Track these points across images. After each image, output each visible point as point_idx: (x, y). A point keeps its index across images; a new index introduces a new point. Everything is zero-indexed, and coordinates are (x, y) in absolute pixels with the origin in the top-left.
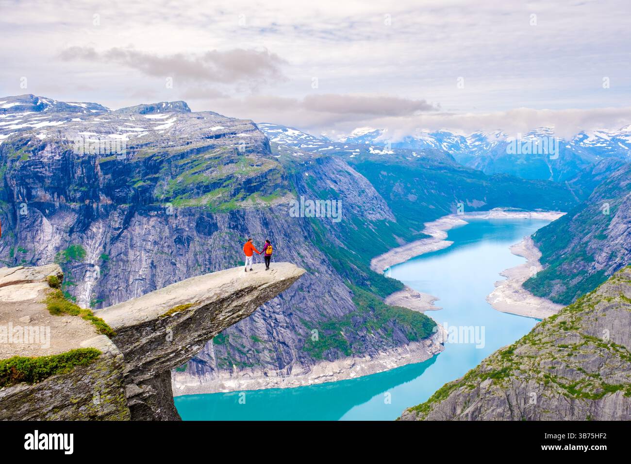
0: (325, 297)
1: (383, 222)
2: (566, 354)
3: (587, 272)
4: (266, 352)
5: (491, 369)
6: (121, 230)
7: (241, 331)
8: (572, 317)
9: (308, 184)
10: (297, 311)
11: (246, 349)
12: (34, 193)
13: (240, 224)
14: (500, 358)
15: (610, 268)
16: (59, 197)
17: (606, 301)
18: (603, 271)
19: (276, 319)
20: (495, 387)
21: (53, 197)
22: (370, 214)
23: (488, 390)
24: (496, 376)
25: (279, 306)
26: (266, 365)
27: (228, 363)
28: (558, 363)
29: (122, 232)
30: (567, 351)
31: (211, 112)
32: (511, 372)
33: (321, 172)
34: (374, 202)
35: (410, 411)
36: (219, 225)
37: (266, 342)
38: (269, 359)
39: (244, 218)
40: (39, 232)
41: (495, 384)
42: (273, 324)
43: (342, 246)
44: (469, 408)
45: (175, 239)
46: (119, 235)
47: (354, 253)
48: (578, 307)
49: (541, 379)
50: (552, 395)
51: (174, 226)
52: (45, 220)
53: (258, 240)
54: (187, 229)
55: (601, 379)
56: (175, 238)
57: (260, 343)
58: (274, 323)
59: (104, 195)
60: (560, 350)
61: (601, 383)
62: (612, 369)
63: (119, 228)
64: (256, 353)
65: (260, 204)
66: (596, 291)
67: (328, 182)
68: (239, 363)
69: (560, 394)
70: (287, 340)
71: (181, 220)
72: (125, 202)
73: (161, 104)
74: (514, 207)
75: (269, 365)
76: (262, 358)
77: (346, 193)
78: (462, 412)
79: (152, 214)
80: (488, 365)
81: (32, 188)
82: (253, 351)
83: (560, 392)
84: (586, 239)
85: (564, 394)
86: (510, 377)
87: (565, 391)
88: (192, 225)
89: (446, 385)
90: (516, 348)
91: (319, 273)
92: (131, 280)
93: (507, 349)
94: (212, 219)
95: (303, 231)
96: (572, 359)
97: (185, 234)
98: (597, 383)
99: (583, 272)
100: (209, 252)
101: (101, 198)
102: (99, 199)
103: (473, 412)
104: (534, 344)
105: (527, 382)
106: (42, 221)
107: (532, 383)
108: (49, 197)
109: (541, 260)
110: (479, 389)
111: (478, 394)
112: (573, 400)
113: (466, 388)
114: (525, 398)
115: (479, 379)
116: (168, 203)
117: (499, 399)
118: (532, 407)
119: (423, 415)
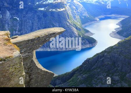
2: (125, 48)
12: (5, 4)
16: (11, 6)
20: (108, 55)
23: (106, 55)
24: (109, 52)
28: (123, 50)
29: (26, 15)
39: (54, 14)
40: (6, 14)
43: (76, 21)
47: (78, 23)
49: (118, 54)
50: (120, 57)
51: (38, 15)
54: (40, 15)
56: (38, 17)
71: (39, 13)
72: (26, 8)
74: (117, 14)
80: (107, 50)
85: (123, 57)
86: (111, 53)
89: (97, 54)
94: (46, 13)
97: (40, 17)
100: (46, 21)
106: (7, 11)
107: (116, 55)
108: (8, 6)
109: (122, 27)
110: (104, 55)
111: (104, 56)
112: (125, 59)
113: (101, 55)
114: (114, 58)
115: (104, 53)
116: (36, 9)
117: (108, 57)
118: (116, 60)
119: (91, 60)
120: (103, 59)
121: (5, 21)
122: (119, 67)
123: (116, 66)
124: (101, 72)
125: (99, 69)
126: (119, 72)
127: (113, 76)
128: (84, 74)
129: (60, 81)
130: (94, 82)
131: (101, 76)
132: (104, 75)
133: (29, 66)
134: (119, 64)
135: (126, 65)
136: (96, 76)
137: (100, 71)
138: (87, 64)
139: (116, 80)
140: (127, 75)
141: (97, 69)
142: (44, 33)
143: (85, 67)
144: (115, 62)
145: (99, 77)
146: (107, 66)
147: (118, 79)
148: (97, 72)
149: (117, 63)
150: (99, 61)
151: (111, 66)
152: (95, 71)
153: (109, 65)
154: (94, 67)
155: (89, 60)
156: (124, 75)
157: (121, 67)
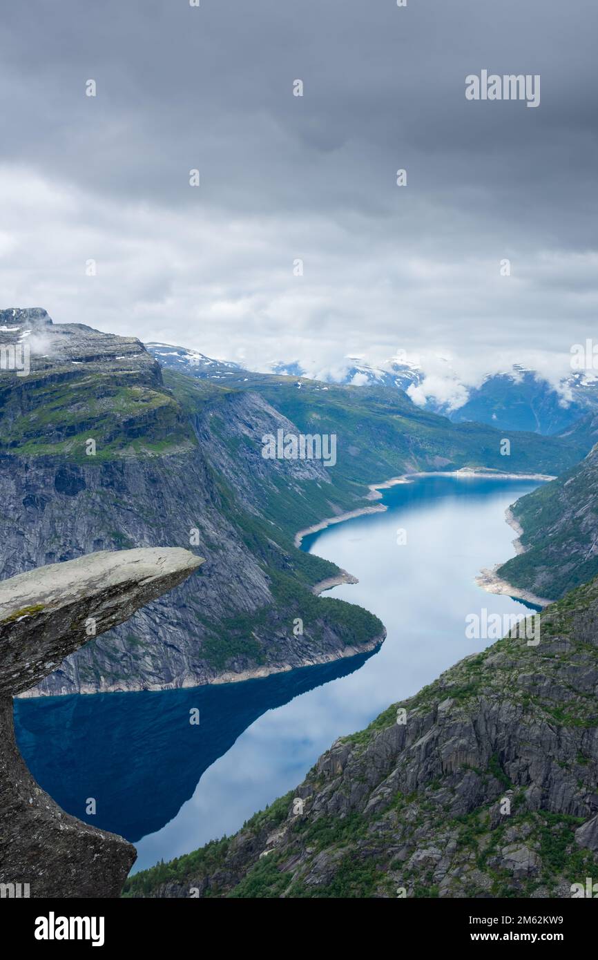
0: (232, 583)
1: (314, 482)
2: (551, 665)
3: (581, 557)
4: (148, 659)
5: (453, 685)
8: (560, 616)
9: (212, 428)
10: (192, 602)
11: (120, 655)
13: (117, 481)
14: (464, 670)
19: (162, 613)
20: (458, 710)
22: (296, 471)
23: (447, 714)
24: (461, 694)
26: (147, 677)
27: (93, 674)
28: (541, 677)
30: (553, 662)
32: (479, 690)
33: (231, 413)
35: (344, 742)
36: (87, 480)
37: (147, 644)
38: (151, 669)
39: (122, 472)
41: (458, 705)
42: (158, 620)
43: (258, 514)
44: (423, 738)
45: (24, 500)
47: (273, 523)
48: (569, 604)
49: (517, 700)
50: (532, 721)
51: (23, 482)
53: (141, 503)
54: (42, 486)
56: (24, 498)
57: (139, 646)
58: (160, 618)
60: (544, 661)
61: (596, 705)
64: (133, 660)
65: (145, 454)
66: (592, 582)
67: (240, 425)
68: (109, 674)
69: (542, 719)
70: (177, 643)
71: (33, 473)
74: (489, 467)
75: (152, 677)
76: (142, 668)
78: (413, 744)
80: (449, 679)
82: (130, 657)
83: (543, 716)
84: (580, 513)
85: (548, 720)
86: (478, 696)
87: (550, 716)
88: (48, 480)
90: (486, 658)
91: (224, 550)
93: (475, 658)
94: (78, 472)
95: (204, 492)
96: (559, 672)
97: (39, 492)
98: (591, 705)
99: (577, 557)
103: (428, 744)
104: (511, 652)
105: (501, 703)
107: (507, 704)
109: (523, 540)
110: (436, 712)
111: (435, 719)
112: (559, 727)
113: (419, 711)
114: (496, 726)
115: (436, 699)
116: (15, 449)
117: (462, 726)
118: (506, 738)
119: (361, 748)
120: (433, 739)
122: (529, 781)
123: (513, 775)
124: (427, 824)
125: (413, 804)
126: (535, 814)
127: (498, 847)
128: (323, 847)
131: (423, 854)
132: (448, 839)
134: (527, 767)
135: (568, 767)
136: (399, 856)
137: (419, 821)
138: (334, 776)
139: (520, 871)
140: (582, 829)
141: (402, 807)
142: (71, 586)
143: (323, 800)
144: (506, 753)
145: (418, 856)
146: (460, 784)
147: (532, 863)
148: (401, 827)
149: (518, 761)
150: (409, 752)
151: (486, 783)
152: (388, 819)
153: (469, 774)
154: (382, 794)
155: (349, 753)
156: (561, 832)
157: (540, 780)
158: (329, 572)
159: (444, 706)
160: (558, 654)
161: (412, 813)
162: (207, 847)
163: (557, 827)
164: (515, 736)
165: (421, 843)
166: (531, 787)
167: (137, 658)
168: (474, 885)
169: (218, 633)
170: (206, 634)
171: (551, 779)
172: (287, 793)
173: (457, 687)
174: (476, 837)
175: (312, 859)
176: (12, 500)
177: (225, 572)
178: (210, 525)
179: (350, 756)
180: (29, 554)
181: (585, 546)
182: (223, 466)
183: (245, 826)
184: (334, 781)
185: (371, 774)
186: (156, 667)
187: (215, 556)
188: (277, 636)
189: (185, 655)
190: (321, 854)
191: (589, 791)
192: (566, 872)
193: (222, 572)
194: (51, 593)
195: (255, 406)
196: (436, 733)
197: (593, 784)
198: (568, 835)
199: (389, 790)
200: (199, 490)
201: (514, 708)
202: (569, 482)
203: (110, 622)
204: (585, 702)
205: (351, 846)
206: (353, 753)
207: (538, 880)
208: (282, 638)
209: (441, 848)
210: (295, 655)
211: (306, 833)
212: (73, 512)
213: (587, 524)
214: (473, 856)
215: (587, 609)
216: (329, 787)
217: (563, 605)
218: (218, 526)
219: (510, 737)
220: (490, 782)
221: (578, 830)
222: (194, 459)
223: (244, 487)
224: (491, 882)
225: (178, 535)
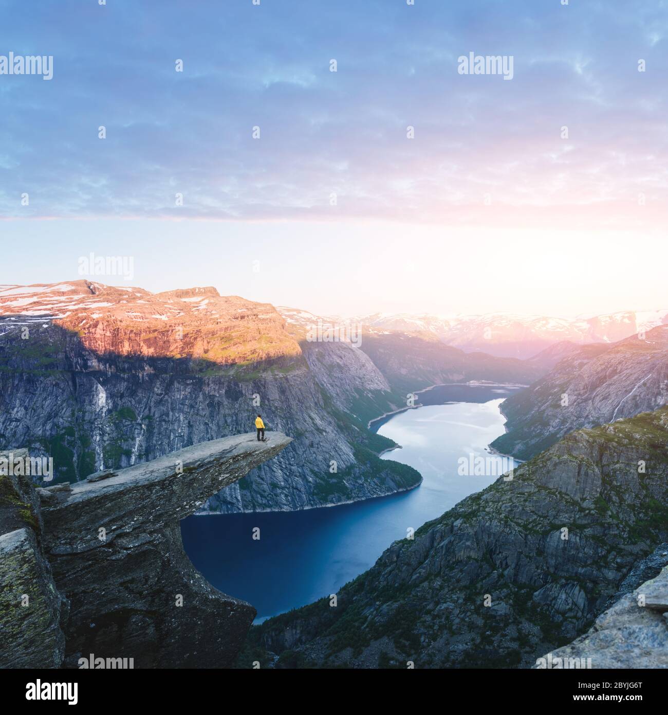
0: (331, 452)
1: (379, 391)
2: (522, 499)
3: (543, 434)
4: (283, 496)
5: (463, 511)
6: (163, 395)
7: (262, 479)
8: (529, 471)
9: (317, 359)
10: (308, 463)
11: (266, 494)
12: (89, 363)
13: (261, 392)
14: (469, 502)
15: (562, 432)
16: (110, 367)
17: (556, 458)
18: (556, 433)
19: (290, 470)
20: (465, 526)
21: (106, 367)
22: (369, 384)
23: (459, 528)
24: (468, 517)
25: (293, 459)
26: (282, 506)
27: (252, 505)
28: (516, 506)
29: (164, 397)
30: (523, 497)
31: (236, 296)
32: (478, 514)
33: (329, 349)
34: (372, 374)
35: (397, 544)
36: (244, 392)
37: (283, 488)
38: (284, 502)
39: (265, 387)
40: (95, 396)
41: (465, 523)
42: (288, 474)
43: (346, 410)
44: (445, 541)
45: (208, 404)
46: (161, 400)
47: (355, 416)
48: (534, 463)
49: (502, 520)
50: (510, 532)
51: (207, 392)
52: (100, 387)
53: (276, 405)
54: (218, 395)
55: (549, 520)
56: (207, 402)
57: (277, 489)
58: (289, 473)
59: (148, 366)
60: (518, 497)
61: (549, 522)
62: (558, 512)
63: (161, 394)
64: (274, 497)
65: (277, 375)
66: (549, 450)
67: (335, 357)
68: (261, 504)
69: (516, 530)
70: (299, 486)
71: (212, 388)
72: (166, 373)
73: (195, 289)
74: (488, 380)
75: (285, 506)
76: (279, 501)
77: (350, 366)
78: (438, 545)
79: (188, 382)
80: (460, 508)
81: (88, 359)
82: (272, 495)
83: (516, 529)
84: (543, 408)
85: (519, 531)
86: (478, 518)
87: (520, 529)
88: (221, 392)
89: (426, 523)
90: (483, 495)
91: (326, 432)
92: (172, 437)
93: (477, 495)
94: (238, 387)
95: (313, 398)
96: (527, 503)
97: (216, 399)
98: (546, 522)
99: (540, 434)
100: (236, 415)
101: (146, 368)
102: (145, 369)
103: (447, 545)
104: (498, 492)
105: (491, 521)
106: (97, 387)
107: (495, 522)
108: (102, 367)
110: (452, 526)
111: (452, 531)
112: (526, 535)
113: (442, 526)
114: (488, 534)
115: (453, 519)
116: (201, 374)
117: (468, 534)
118: (494, 541)
119: (407, 547)
120: (450, 542)
121: (91, 422)
122: (507, 566)
123: (498, 563)
124: (446, 590)
125: (438, 579)
126: (510, 584)
128: (385, 602)
129: (298, 632)
130: (422, 630)
131: (444, 606)
132: (458, 598)
133: (156, 584)
134: (506, 558)
135: (530, 558)
136: (430, 607)
137: (442, 587)
138: (392, 563)
139: (501, 615)
140: (537, 593)
141: (432, 580)
142: (211, 456)
143: (385, 576)
144: (493, 550)
145: (441, 607)
146: (466, 567)
147: (507, 611)
148: (431, 591)
149: (500, 554)
150: (436, 549)
151: (481, 567)
152: (423, 586)
153: (471, 562)
154: (420, 573)
155: (401, 550)
156: (525, 594)
157: (513, 566)
158: (390, 445)
159: (458, 523)
160: (527, 492)
161: (437, 583)
162: (319, 601)
163: (523, 591)
164: (499, 541)
165: (442, 600)
166: (508, 569)
167: (276, 495)
168: (473, 623)
169: (323, 481)
170: (316, 481)
171: (520, 564)
172: (364, 572)
173: (466, 512)
174: (475, 597)
175: (379, 608)
176: (201, 404)
177: (327, 445)
178: (317, 418)
179: (401, 551)
180: (212, 435)
181: (545, 428)
182: (325, 382)
183: (340, 590)
184: (392, 566)
185: (414, 562)
186: (287, 501)
187: (321, 436)
188: (358, 483)
189: (305, 494)
190: (385, 606)
191: (542, 572)
192: (527, 616)
193: (325, 445)
194: (199, 460)
195: (344, 345)
196: (453, 539)
197: (545, 568)
198: (530, 596)
199: (424, 571)
200: (310, 397)
201: (499, 524)
202: (537, 388)
203: (234, 478)
204: (542, 521)
205: (402, 601)
206: (403, 550)
207: (510, 621)
208: (361, 484)
209: (454, 603)
210: (369, 494)
211: (376, 594)
212: (236, 411)
213: (547, 414)
214: (473, 607)
215: (545, 466)
216: (389, 569)
217: (530, 463)
218: (322, 419)
219: (496, 541)
220: (484, 566)
221: (535, 593)
222: (307, 377)
223: (337, 395)
224: (483, 621)
225: (299, 424)
